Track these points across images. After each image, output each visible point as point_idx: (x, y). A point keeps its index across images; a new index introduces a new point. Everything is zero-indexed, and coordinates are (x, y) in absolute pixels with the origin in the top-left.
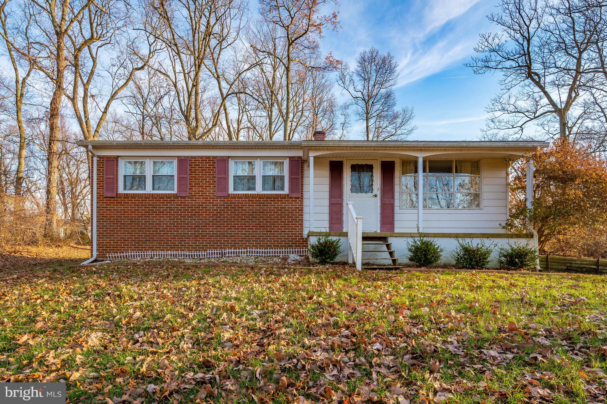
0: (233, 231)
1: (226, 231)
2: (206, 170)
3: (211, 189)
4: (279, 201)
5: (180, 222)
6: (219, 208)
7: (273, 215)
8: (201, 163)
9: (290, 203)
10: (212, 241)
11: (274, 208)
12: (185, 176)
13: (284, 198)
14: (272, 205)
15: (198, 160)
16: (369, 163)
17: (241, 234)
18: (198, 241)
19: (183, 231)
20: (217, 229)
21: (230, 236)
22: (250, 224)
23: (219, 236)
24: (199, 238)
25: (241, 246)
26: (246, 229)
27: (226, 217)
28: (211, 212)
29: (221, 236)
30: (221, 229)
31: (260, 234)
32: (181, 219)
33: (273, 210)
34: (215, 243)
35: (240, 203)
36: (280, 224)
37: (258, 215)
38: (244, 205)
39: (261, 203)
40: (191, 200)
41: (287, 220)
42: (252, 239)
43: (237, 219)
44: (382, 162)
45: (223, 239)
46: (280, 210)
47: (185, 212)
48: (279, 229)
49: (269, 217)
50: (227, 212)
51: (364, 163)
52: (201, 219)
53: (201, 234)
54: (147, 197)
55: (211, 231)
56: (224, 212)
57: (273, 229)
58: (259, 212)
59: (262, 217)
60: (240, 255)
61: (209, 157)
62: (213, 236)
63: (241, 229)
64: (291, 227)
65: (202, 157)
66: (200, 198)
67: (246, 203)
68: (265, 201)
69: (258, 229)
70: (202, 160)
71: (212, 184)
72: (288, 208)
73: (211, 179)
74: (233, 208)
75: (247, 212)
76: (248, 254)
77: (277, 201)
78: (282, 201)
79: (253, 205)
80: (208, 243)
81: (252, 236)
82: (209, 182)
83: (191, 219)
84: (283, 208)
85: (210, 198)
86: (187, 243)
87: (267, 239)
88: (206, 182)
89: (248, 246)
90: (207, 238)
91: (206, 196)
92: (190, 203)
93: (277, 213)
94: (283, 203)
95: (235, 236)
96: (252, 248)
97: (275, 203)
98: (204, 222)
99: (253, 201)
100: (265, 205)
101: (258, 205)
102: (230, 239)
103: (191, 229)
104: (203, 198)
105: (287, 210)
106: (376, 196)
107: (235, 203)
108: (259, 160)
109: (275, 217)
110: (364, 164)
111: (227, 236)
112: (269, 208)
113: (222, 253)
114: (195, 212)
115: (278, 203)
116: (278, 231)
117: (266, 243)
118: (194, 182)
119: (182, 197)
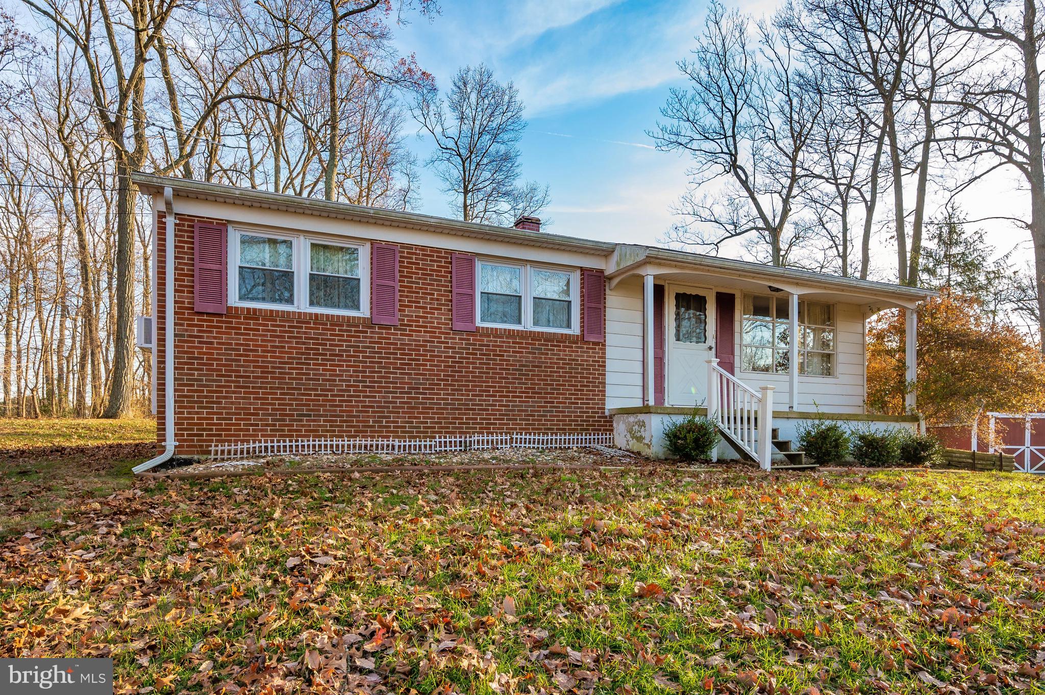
0: (485, 400)
1: (471, 400)
2: (432, 275)
3: (442, 314)
4: (567, 347)
5: (378, 377)
6: (458, 353)
7: (556, 372)
8: (422, 260)
9: (584, 352)
10: (445, 418)
11: (558, 359)
12: (391, 283)
13: (574, 343)
14: (555, 355)
15: (415, 254)
16: (701, 293)
17: (500, 406)
18: (416, 418)
19: (384, 397)
20: (454, 395)
21: (479, 410)
22: (516, 388)
23: (457, 409)
24: (418, 413)
25: (498, 429)
26: (508, 397)
27: (472, 372)
28: (443, 362)
29: (461, 409)
30: (462, 395)
31: (534, 407)
32: (381, 372)
33: (556, 363)
34: (451, 423)
35: (499, 346)
36: (568, 390)
37: (531, 371)
38: (505, 351)
39: (537, 349)
40: (401, 335)
41: (580, 382)
42: (519, 415)
43: (491, 378)
44: (717, 293)
45: (465, 414)
46: (568, 364)
47: (389, 358)
48: (566, 398)
49: (549, 376)
50: (473, 363)
51: (694, 292)
52: (421, 374)
53: (421, 403)
54: (303, 319)
55: (443, 399)
56: (467, 363)
57: (555, 398)
58: (533, 366)
59: (538, 375)
60: (499, 446)
61: (438, 250)
62: (447, 409)
63: (500, 396)
64: (586, 395)
65: (423, 248)
66: (420, 332)
67: (510, 347)
68: (543, 345)
69: (531, 397)
70: (423, 255)
71: (444, 305)
72: (582, 360)
73: (442, 295)
74: (484, 355)
75: (512, 365)
76: (514, 445)
77: (564, 346)
78: (572, 347)
79: (522, 352)
80: (436, 423)
81: (519, 411)
82: (438, 300)
83: (401, 374)
84: (574, 360)
85: (440, 333)
86: (393, 422)
87: (546, 416)
88: (431, 299)
89: (513, 429)
90: (433, 413)
91: (431, 327)
92: (399, 340)
93: (562, 368)
94: (573, 351)
95: (488, 410)
96: (521, 434)
97: (560, 351)
98: (427, 379)
99: (522, 343)
100: (542, 354)
101: (529, 353)
102: (479, 414)
103: (401, 393)
104: (425, 332)
105: (580, 365)
106: (710, 349)
107: (488, 346)
108: (529, 266)
109: (560, 376)
111: (474, 410)
112: (550, 359)
113: (465, 442)
114: (409, 359)
115: (565, 351)
116: (565, 403)
117: (543, 425)
118: (407, 297)
119: (381, 327)
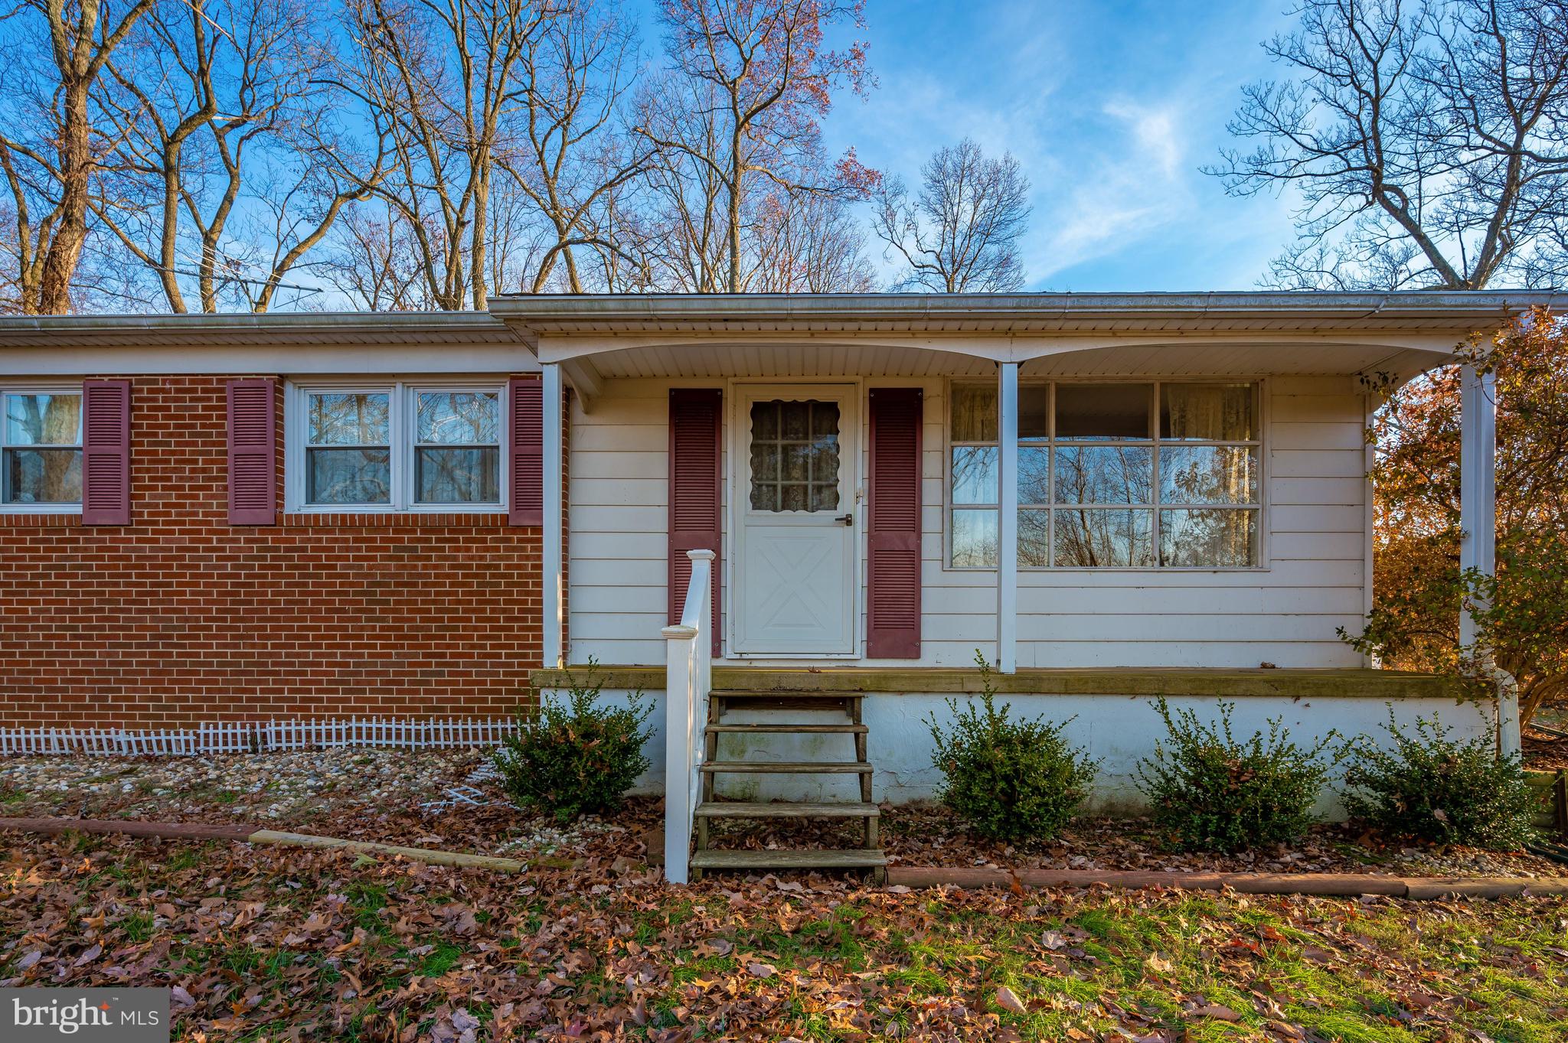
0: (298, 655)
1: (270, 655)
2: (193, 426)
3: (213, 497)
4: (474, 540)
5: (98, 619)
6: (243, 567)
7: (448, 594)
8: (176, 400)
9: (514, 549)
10: (220, 691)
11: (452, 567)
12: (115, 449)
13: (489, 532)
14: (446, 558)
15: (163, 391)
16: (823, 395)
17: (328, 664)
18: (165, 690)
19: (109, 655)
20: (237, 646)
21: (287, 673)
22: (362, 628)
23: (243, 673)
24: (171, 682)
25: (327, 709)
26: (346, 646)
27: (271, 602)
28: (215, 585)
29: (251, 673)
30: (253, 646)
31: (402, 665)
32: (102, 610)
33: (448, 576)
34: (232, 700)
35: (324, 549)
36: (475, 629)
37: (393, 593)
38: (338, 558)
39: (405, 549)
40: (138, 541)
41: (504, 611)
42: (369, 683)
43: (310, 611)
44: (871, 390)
45: (259, 682)
46: (476, 576)
47: (117, 584)
48: (473, 646)
49: (434, 602)
50: (272, 585)
51: (802, 396)
52: (175, 611)
53: (176, 664)
55: (216, 655)
56: (262, 585)
57: (448, 646)
58: (397, 584)
59: (408, 602)
60: (324, 744)
61: (204, 379)
62: (224, 673)
63: (329, 646)
64: (517, 637)
65: (177, 378)
66: (172, 532)
67: (348, 549)
68: (419, 540)
69: (394, 647)
70: (177, 391)
71: (216, 479)
72: (508, 567)
73: (213, 462)
74: (296, 567)
75: (352, 584)
76: (354, 741)
77: (465, 540)
78: (484, 541)
79: (374, 558)
80: (204, 699)
81: (368, 673)
82: (204, 470)
83: (139, 611)
84: (488, 567)
85: (209, 532)
86: (125, 699)
87: (428, 683)
88: (192, 471)
89: (354, 709)
90: (199, 682)
91: (192, 523)
92: (134, 550)
93: (463, 585)
94: (487, 549)
95: (305, 673)
96: (369, 719)
97: (458, 549)
98: (187, 620)
99: (374, 540)
100: (419, 558)
101: (390, 558)
102: (287, 682)
103: (139, 646)
104: (181, 532)
105: (503, 576)
106: (848, 521)
107: (304, 549)
108: (399, 386)
109: (459, 602)
110: (802, 399)
111: (278, 673)
112: (435, 567)
113: (253, 735)
114: (153, 585)
115: (468, 549)
116: (471, 656)
117: (422, 700)
118: (148, 471)
119: (103, 529)
